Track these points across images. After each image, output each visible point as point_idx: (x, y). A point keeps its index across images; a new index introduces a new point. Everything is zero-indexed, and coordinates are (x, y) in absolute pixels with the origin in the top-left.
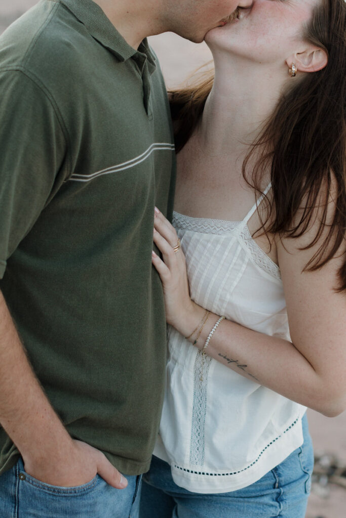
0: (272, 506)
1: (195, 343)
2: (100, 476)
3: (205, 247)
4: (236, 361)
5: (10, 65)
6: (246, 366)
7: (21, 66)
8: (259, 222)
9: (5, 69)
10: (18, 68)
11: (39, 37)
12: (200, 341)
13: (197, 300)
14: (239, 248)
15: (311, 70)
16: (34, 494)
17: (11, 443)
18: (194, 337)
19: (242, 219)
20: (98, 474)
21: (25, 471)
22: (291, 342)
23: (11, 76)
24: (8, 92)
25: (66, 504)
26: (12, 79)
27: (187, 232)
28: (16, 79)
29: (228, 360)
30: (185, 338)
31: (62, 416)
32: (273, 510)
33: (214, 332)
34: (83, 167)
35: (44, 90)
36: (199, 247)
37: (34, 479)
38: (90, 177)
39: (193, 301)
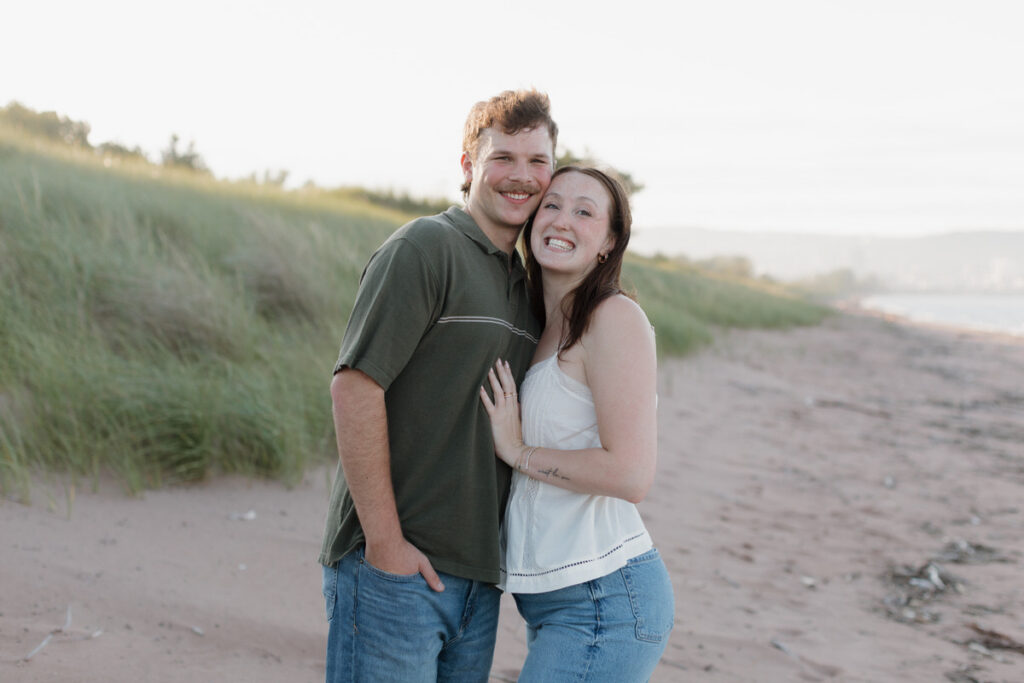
0: (588, 635)
2: (422, 575)
10: (403, 237)
12: (522, 466)
16: (368, 575)
21: (364, 556)
25: (388, 586)
29: (546, 473)
32: (588, 638)
37: (370, 565)
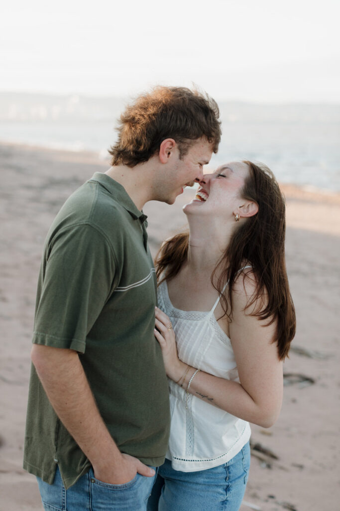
0: (222, 494)
1: (182, 386)
2: (138, 473)
3: (189, 328)
4: (207, 397)
5: (81, 221)
6: (212, 399)
7: (89, 222)
8: (222, 310)
9: (78, 224)
10: (87, 223)
11: (96, 203)
12: (184, 385)
13: (184, 360)
14: (209, 328)
15: (250, 216)
16: (101, 491)
17: (85, 458)
18: (181, 382)
19: (210, 310)
20: (137, 473)
21: (94, 477)
22: (240, 383)
23: (83, 228)
24: (83, 238)
26: (84, 230)
27: (180, 319)
28: (87, 230)
29: (202, 396)
30: (176, 383)
31: (116, 440)
32: (222, 497)
33: (193, 378)
34: (123, 283)
35: (104, 235)
36: (186, 328)
37: (101, 482)
38: (126, 289)
39: (180, 360)
